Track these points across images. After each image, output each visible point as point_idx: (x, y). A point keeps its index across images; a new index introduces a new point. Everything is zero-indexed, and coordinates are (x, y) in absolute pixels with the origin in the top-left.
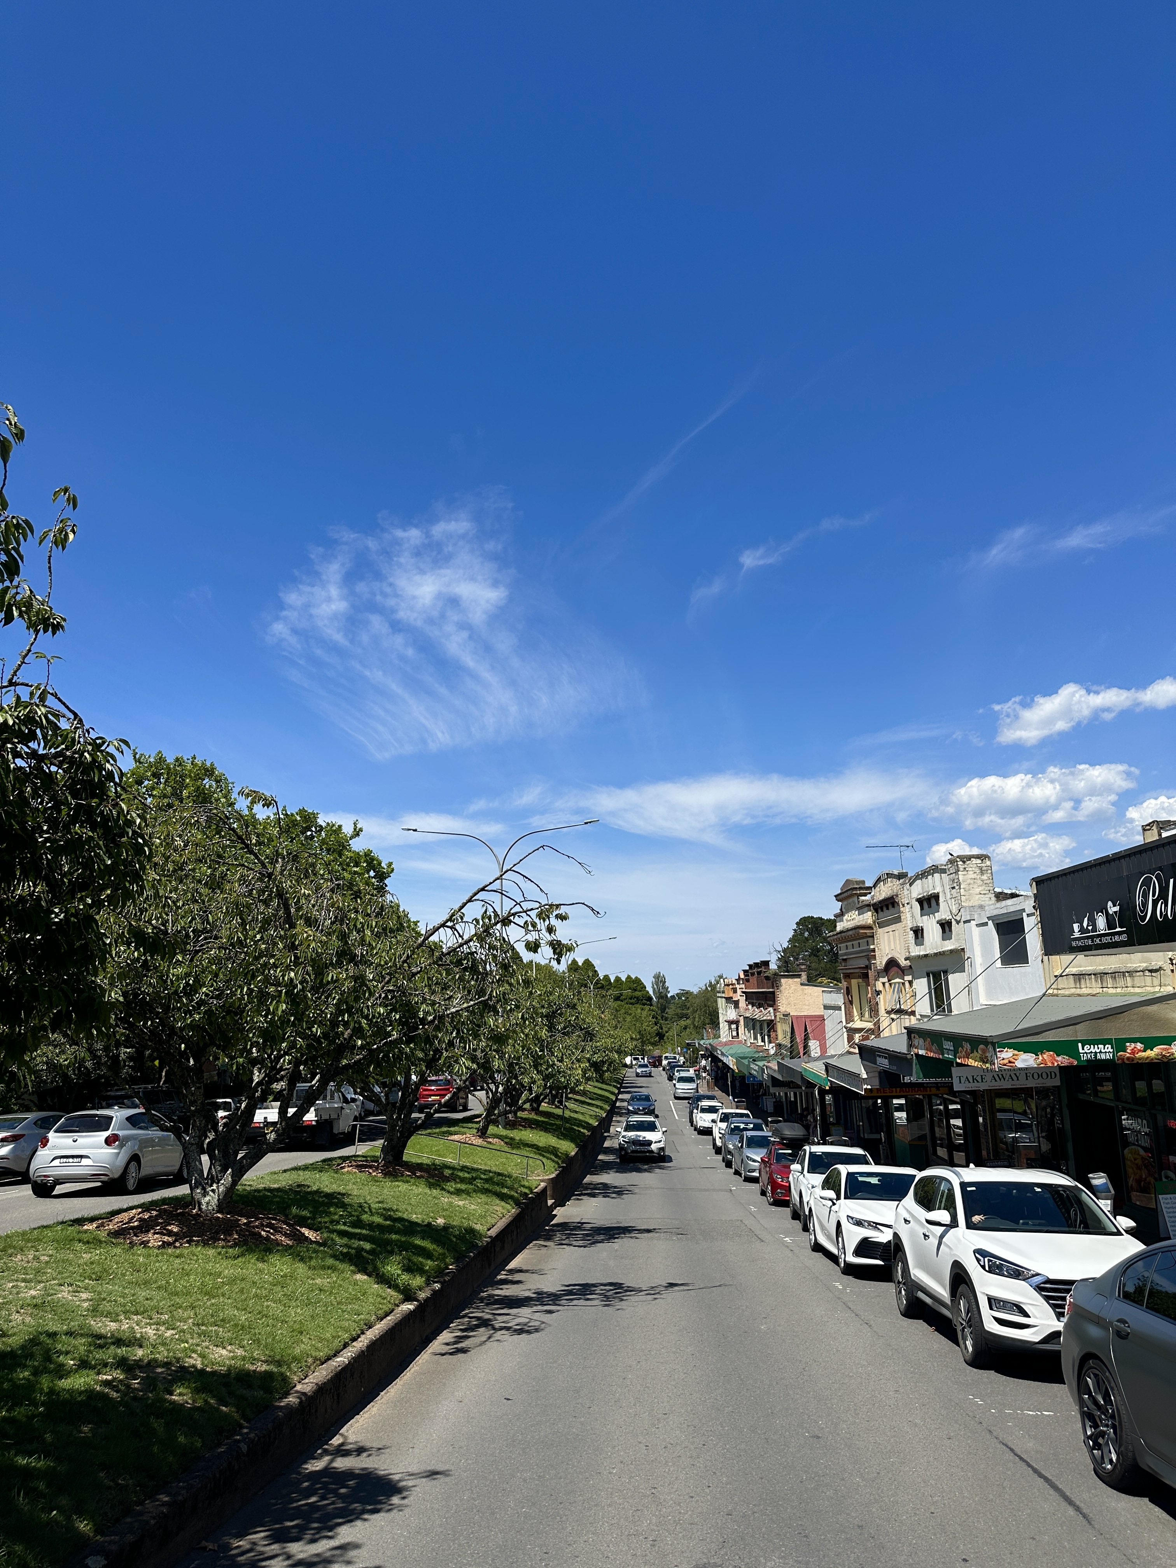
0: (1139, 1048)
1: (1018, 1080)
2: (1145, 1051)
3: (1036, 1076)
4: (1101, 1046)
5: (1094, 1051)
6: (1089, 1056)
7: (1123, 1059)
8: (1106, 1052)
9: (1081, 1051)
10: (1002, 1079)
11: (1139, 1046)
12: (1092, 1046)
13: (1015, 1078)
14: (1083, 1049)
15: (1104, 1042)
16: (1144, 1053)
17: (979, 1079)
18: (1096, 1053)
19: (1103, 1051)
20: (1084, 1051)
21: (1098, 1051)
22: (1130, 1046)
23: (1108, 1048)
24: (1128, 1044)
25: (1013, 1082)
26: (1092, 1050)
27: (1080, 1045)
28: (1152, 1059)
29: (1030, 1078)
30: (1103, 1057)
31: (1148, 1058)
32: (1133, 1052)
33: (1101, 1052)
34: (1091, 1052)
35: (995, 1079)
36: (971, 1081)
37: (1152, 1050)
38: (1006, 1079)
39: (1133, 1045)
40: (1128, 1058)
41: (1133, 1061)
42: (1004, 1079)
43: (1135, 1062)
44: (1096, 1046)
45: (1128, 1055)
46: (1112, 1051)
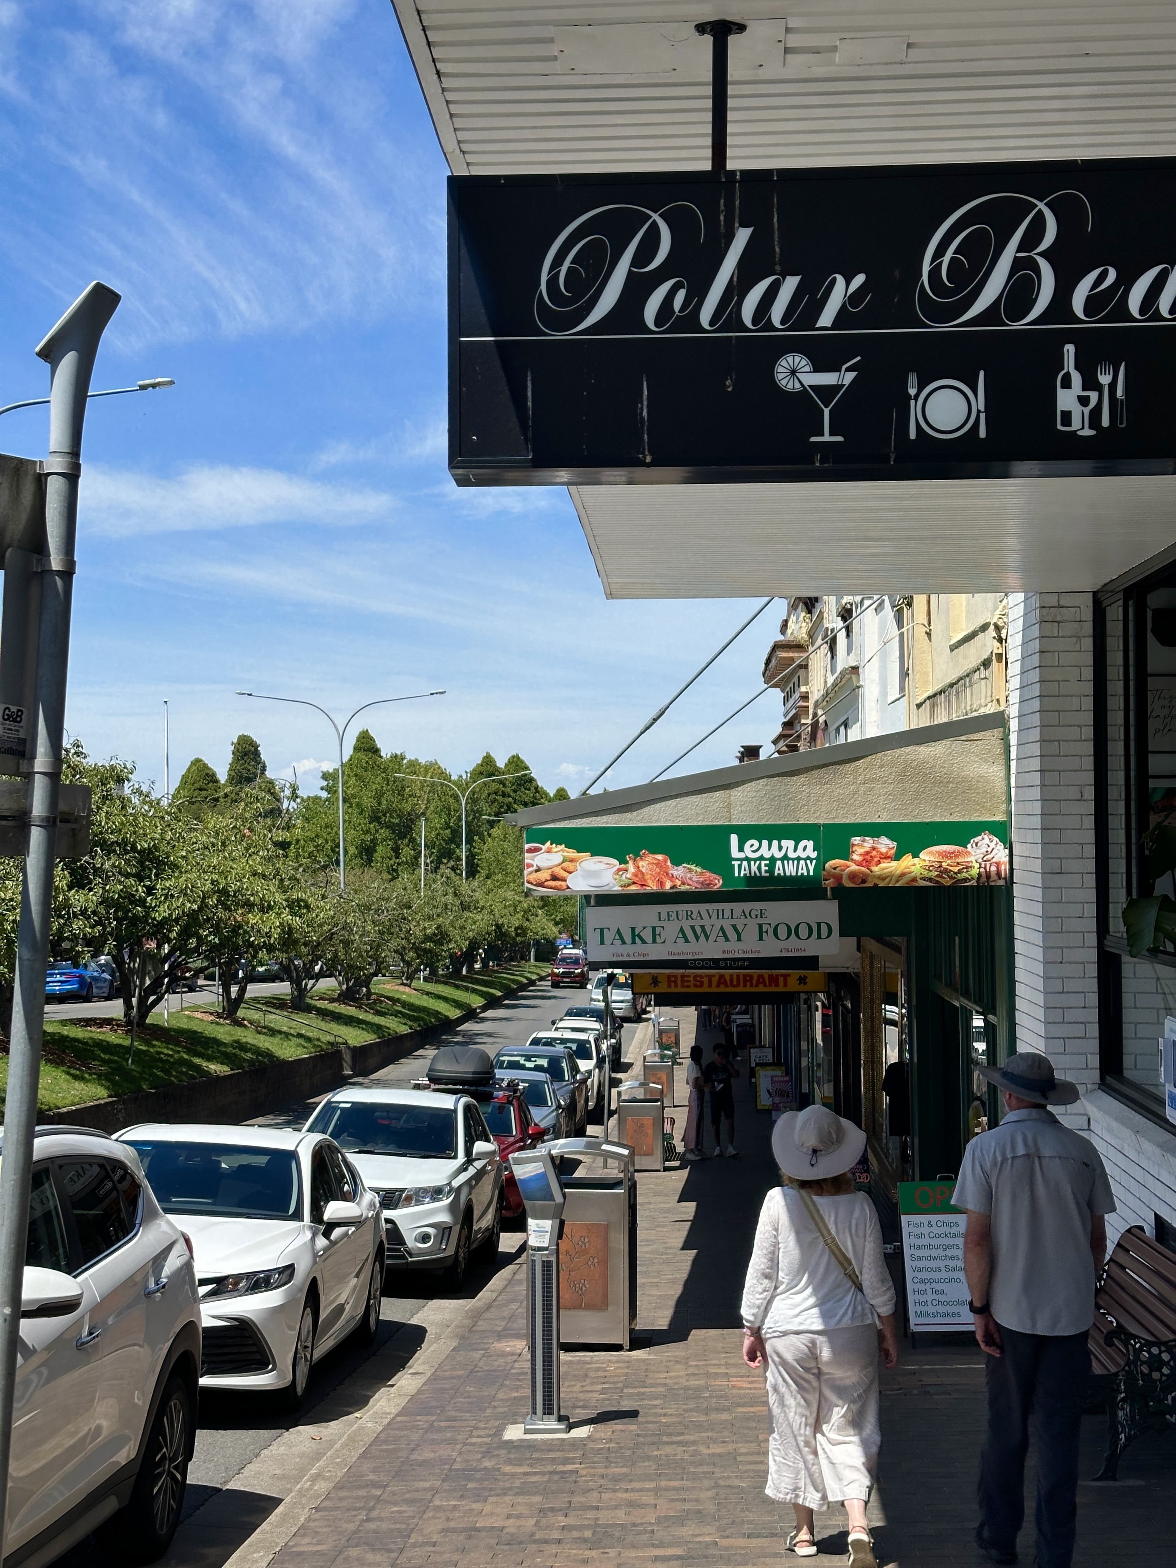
0: (883, 850)
1: (739, 939)
2: (897, 857)
3: (782, 932)
4: (788, 844)
5: (767, 855)
6: (754, 868)
7: (839, 878)
8: (799, 859)
9: (735, 853)
10: (702, 937)
11: (885, 844)
12: (765, 843)
13: (732, 935)
14: (741, 849)
15: (797, 832)
16: (894, 864)
17: (647, 935)
18: (773, 860)
19: (791, 854)
20: (742, 855)
21: (779, 855)
22: (861, 845)
23: (808, 848)
24: (856, 840)
25: (728, 946)
26: (765, 852)
27: (734, 839)
28: (914, 880)
29: (769, 937)
30: (791, 870)
31: (903, 875)
32: (868, 859)
33: (785, 858)
34: (762, 858)
35: (685, 936)
36: (628, 938)
37: (915, 856)
38: (712, 938)
39: (869, 842)
40: (853, 876)
41: (864, 881)
42: (707, 938)
43: (869, 884)
44: (775, 843)
45: (854, 867)
46: (814, 855)
